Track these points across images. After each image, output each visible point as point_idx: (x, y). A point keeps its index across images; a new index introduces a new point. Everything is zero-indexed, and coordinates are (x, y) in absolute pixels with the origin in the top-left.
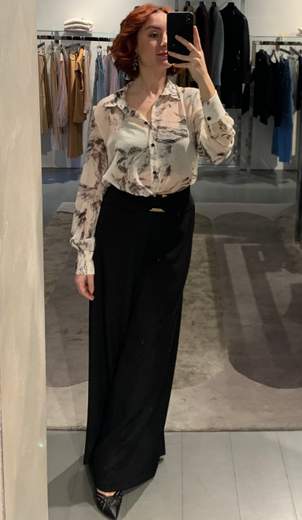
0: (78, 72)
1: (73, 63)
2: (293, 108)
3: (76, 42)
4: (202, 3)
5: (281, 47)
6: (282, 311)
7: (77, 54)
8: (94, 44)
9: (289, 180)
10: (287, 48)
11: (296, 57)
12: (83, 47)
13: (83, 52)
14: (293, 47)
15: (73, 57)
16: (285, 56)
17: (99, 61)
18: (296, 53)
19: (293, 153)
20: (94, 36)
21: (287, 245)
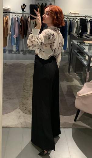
0: (6, 22)
1: (5, 20)
2: (68, 34)
3: (6, 14)
4: (42, 4)
5: (65, 17)
6: (65, 93)
7: (6, 17)
8: (11, 14)
9: (66, 55)
10: (66, 17)
11: (69, 20)
12: (8, 15)
13: (8, 17)
14: (68, 17)
15: (5, 18)
16: (66, 19)
17: (12, 19)
18: (69, 19)
19: (67, 47)
20: (11, 12)
21: (66, 74)
